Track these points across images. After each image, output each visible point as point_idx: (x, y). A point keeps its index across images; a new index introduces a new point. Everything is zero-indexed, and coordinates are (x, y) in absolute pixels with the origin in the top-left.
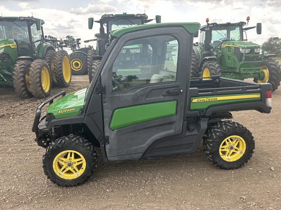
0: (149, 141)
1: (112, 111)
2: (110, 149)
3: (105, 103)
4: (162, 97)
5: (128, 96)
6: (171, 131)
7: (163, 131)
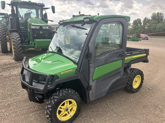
0: (110, 85)
1: (94, 69)
2: (92, 93)
3: (91, 64)
4: (117, 58)
5: (103, 58)
6: (119, 77)
7: (116, 77)
